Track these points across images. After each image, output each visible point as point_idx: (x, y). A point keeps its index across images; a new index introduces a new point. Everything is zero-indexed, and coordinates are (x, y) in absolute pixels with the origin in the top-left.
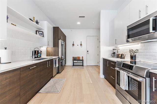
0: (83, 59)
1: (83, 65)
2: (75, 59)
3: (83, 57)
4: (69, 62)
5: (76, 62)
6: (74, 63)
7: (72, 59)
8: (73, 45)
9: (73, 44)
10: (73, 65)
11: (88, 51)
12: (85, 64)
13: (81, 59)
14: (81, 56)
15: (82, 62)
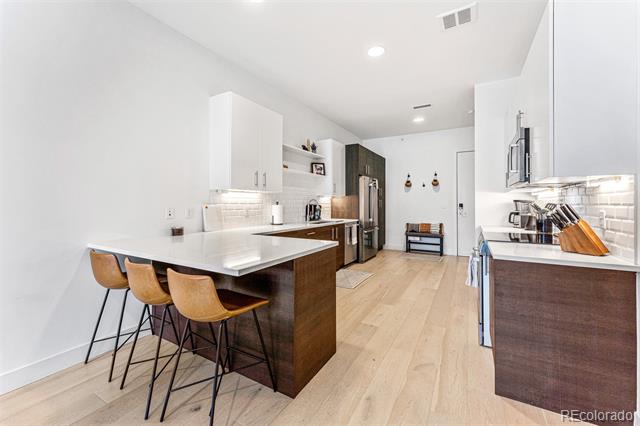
0: (440, 232)
1: (441, 253)
2: (413, 231)
3: (441, 225)
4: (395, 239)
5: (417, 239)
6: (409, 243)
7: (405, 230)
8: (406, 185)
9: (408, 182)
10: (409, 250)
11: (461, 205)
12: (449, 250)
13: (435, 230)
14: (434, 222)
15: (438, 241)
